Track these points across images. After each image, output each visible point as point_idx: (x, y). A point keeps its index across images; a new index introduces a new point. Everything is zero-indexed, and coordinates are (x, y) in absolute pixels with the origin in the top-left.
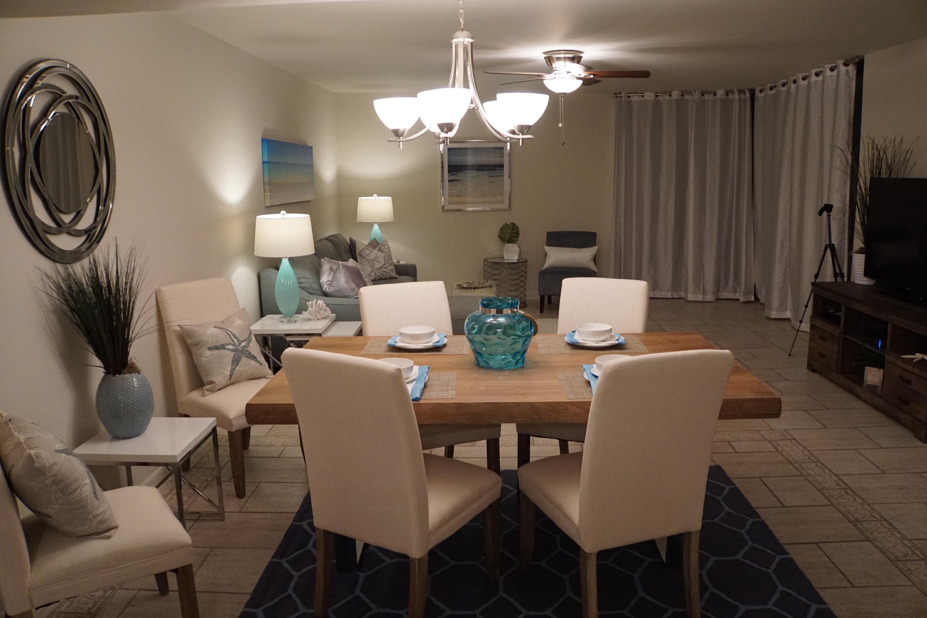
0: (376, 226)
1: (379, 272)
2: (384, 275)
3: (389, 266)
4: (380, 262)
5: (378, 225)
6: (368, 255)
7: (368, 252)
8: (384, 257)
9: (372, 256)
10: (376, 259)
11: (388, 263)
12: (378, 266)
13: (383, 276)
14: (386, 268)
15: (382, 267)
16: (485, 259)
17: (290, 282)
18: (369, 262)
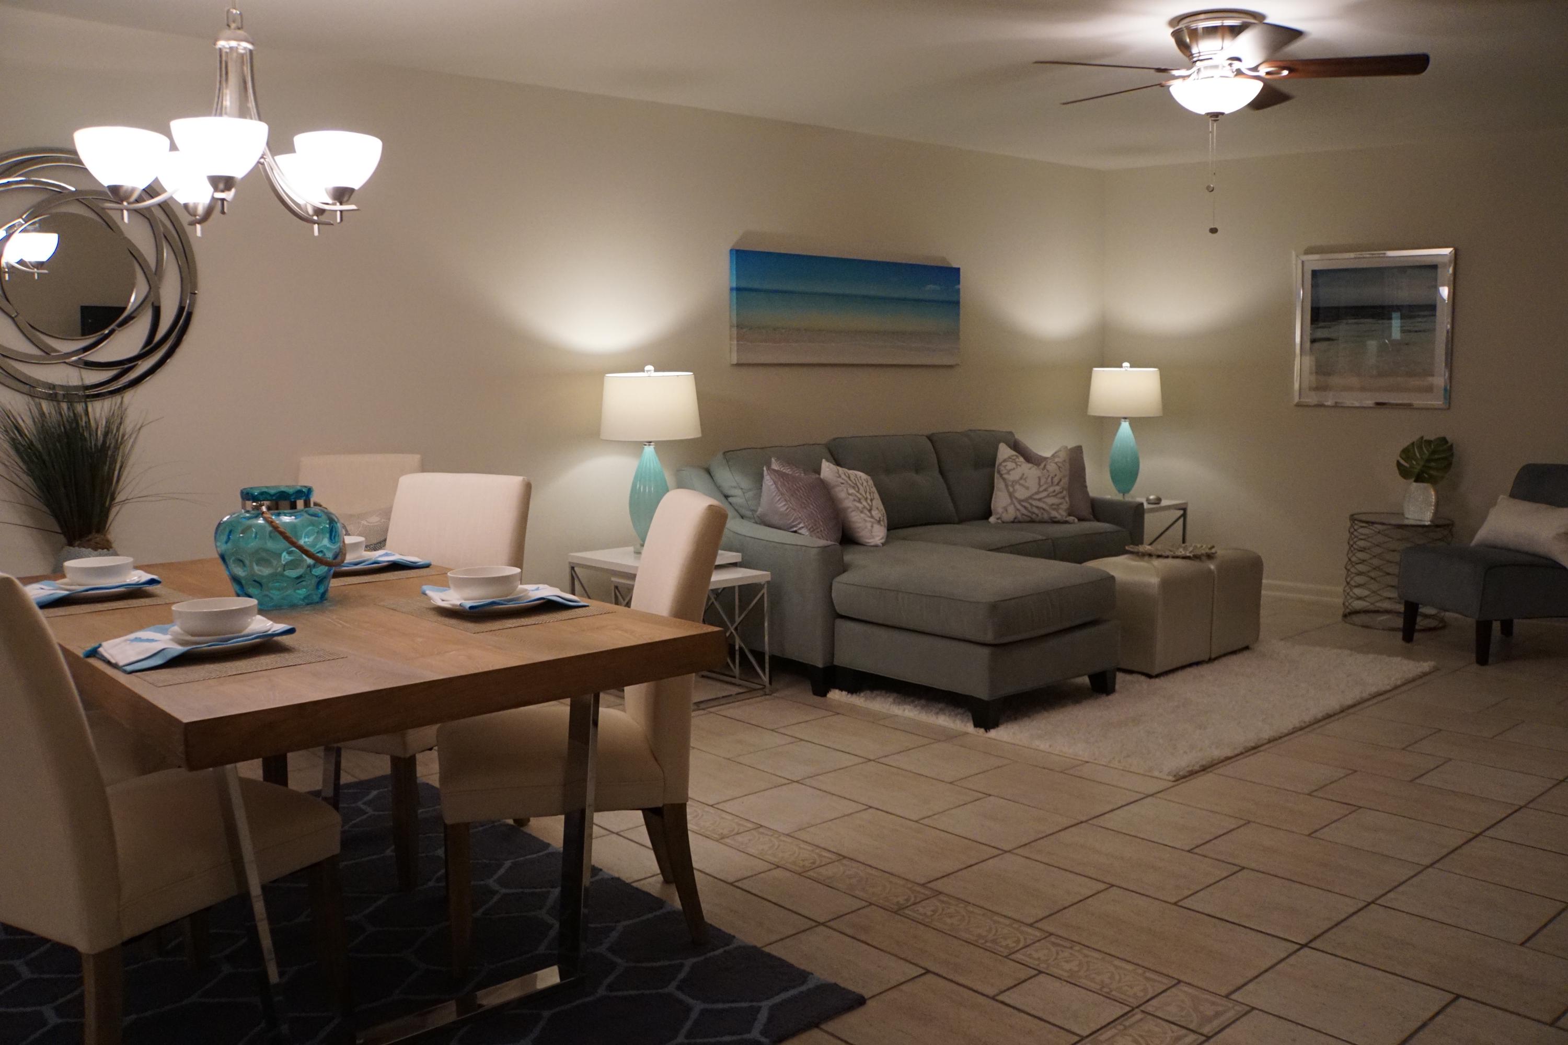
0: (1125, 427)
1: (1025, 508)
2: (1037, 515)
3: (1048, 496)
4: (1027, 488)
5: (1130, 424)
6: (1008, 472)
7: (1010, 465)
8: (1039, 478)
9: (1014, 476)
10: (1022, 482)
11: (1045, 490)
12: (1021, 493)
13: (1034, 516)
14: (1040, 500)
15: (1030, 497)
16: (1352, 515)
17: (650, 488)
18: (1007, 486)
